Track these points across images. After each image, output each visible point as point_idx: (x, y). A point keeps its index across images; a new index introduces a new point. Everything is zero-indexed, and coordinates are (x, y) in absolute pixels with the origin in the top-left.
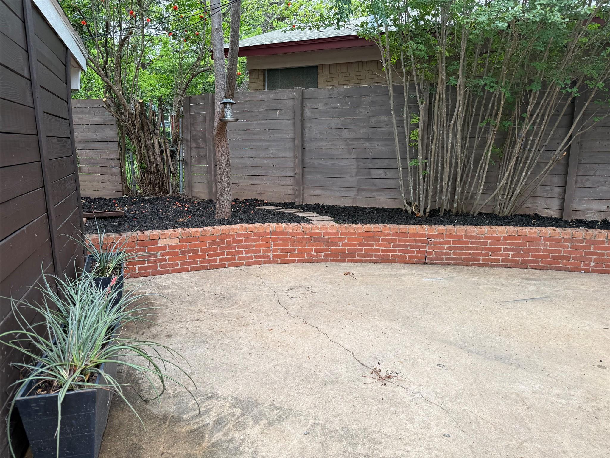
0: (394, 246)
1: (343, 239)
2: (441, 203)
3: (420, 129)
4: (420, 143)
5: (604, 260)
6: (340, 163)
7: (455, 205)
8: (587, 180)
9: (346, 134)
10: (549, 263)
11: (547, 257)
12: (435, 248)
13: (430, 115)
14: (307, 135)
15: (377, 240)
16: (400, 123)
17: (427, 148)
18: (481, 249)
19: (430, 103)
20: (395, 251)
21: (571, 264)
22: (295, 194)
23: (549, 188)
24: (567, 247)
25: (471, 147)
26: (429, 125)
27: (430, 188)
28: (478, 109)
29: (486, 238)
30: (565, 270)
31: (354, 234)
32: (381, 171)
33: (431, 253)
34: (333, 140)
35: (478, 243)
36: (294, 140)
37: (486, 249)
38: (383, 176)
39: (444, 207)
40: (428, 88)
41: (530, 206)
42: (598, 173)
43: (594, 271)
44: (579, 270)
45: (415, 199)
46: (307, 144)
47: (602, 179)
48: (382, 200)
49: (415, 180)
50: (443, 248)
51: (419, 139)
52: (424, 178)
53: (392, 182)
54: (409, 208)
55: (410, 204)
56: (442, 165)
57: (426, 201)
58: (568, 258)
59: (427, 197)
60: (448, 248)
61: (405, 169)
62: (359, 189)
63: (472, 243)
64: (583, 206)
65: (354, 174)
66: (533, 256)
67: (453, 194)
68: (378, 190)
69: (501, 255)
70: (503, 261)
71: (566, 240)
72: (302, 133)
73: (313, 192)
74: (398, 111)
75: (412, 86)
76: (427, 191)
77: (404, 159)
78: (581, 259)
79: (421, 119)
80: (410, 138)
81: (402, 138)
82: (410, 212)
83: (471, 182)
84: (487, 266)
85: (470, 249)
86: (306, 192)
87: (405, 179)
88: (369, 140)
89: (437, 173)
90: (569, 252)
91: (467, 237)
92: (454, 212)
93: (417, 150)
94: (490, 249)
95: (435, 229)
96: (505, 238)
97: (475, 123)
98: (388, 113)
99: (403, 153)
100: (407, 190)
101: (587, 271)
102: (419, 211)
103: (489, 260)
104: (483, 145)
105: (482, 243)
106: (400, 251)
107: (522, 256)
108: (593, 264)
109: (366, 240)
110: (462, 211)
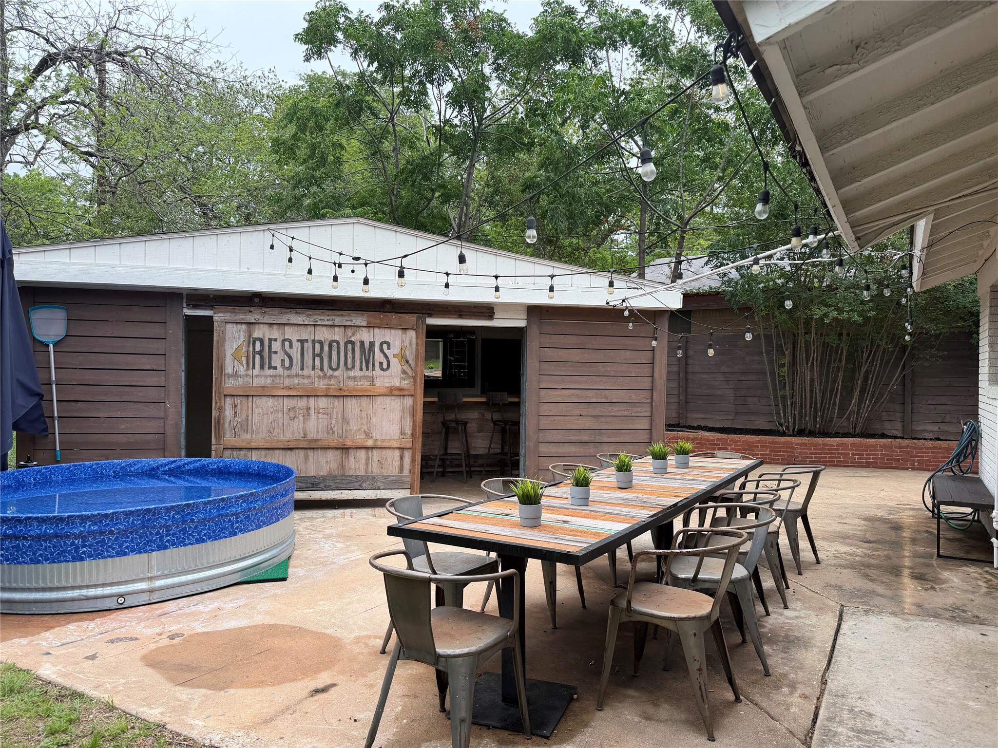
0: (770, 451)
1: (731, 445)
2: (806, 424)
3: (786, 368)
4: (786, 378)
5: (923, 461)
6: (719, 392)
7: (818, 426)
8: (921, 407)
9: (724, 369)
10: (885, 463)
11: (884, 459)
12: (800, 453)
13: (794, 357)
14: (690, 369)
15: (757, 446)
16: (771, 362)
17: (793, 381)
18: (834, 454)
19: (794, 348)
20: (770, 455)
21: (901, 464)
22: (679, 417)
23: (892, 413)
24: (897, 452)
25: (827, 382)
26: (794, 364)
27: (797, 413)
28: (830, 355)
29: (837, 445)
30: (897, 468)
31: (739, 441)
32: (756, 399)
33: (798, 457)
34: (713, 373)
35: (832, 449)
36: (679, 373)
37: (838, 454)
38: (757, 402)
39: (809, 427)
40: (792, 337)
41: (879, 427)
42: (929, 402)
43: (917, 469)
44: (907, 469)
45: (785, 422)
46: (690, 377)
47: (932, 407)
48: (757, 423)
49: (784, 407)
50: (806, 453)
51: (786, 375)
52: (792, 405)
53: (766, 407)
54: (780, 428)
55: (781, 425)
56: (805, 395)
57: (794, 424)
58: (898, 460)
59: (795, 420)
60: (811, 453)
61: (776, 397)
62: (737, 413)
63: (828, 449)
64: (920, 428)
65: (732, 401)
66: (873, 459)
67: (816, 417)
68: (753, 414)
69: (850, 458)
70: (852, 462)
71: (896, 447)
72: (686, 368)
73: (695, 415)
74: (769, 353)
75: (778, 335)
76: (795, 415)
77: (775, 389)
78: (908, 461)
79: (786, 360)
80: (779, 374)
81: (773, 373)
82: (781, 431)
83: (829, 408)
84: (840, 466)
85: (827, 453)
86: (689, 415)
87: (777, 405)
88: (744, 373)
89: (802, 401)
90: (899, 455)
91: (823, 445)
92: (817, 431)
93: (785, 383)
94: (841, 454)
95: (799, 440)
96: (852, 446)
97: (829, 363)
98: (761, 354)
99: (774, 384)
100: (778, 414)
101: (913, 469)
102: (789, 430)
103: (841, 462)
104: (835, 381)
105: (836, 450)
106: (775, 455)
107: (865, 458)
108: (916, 464)
109: (748, 446)
110: (824, 429)
